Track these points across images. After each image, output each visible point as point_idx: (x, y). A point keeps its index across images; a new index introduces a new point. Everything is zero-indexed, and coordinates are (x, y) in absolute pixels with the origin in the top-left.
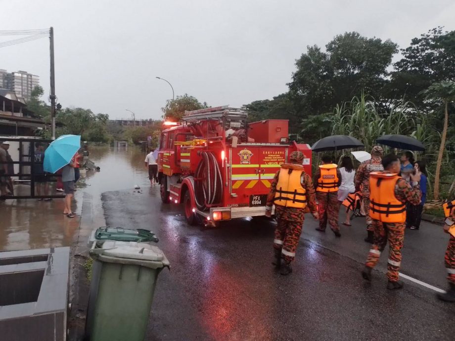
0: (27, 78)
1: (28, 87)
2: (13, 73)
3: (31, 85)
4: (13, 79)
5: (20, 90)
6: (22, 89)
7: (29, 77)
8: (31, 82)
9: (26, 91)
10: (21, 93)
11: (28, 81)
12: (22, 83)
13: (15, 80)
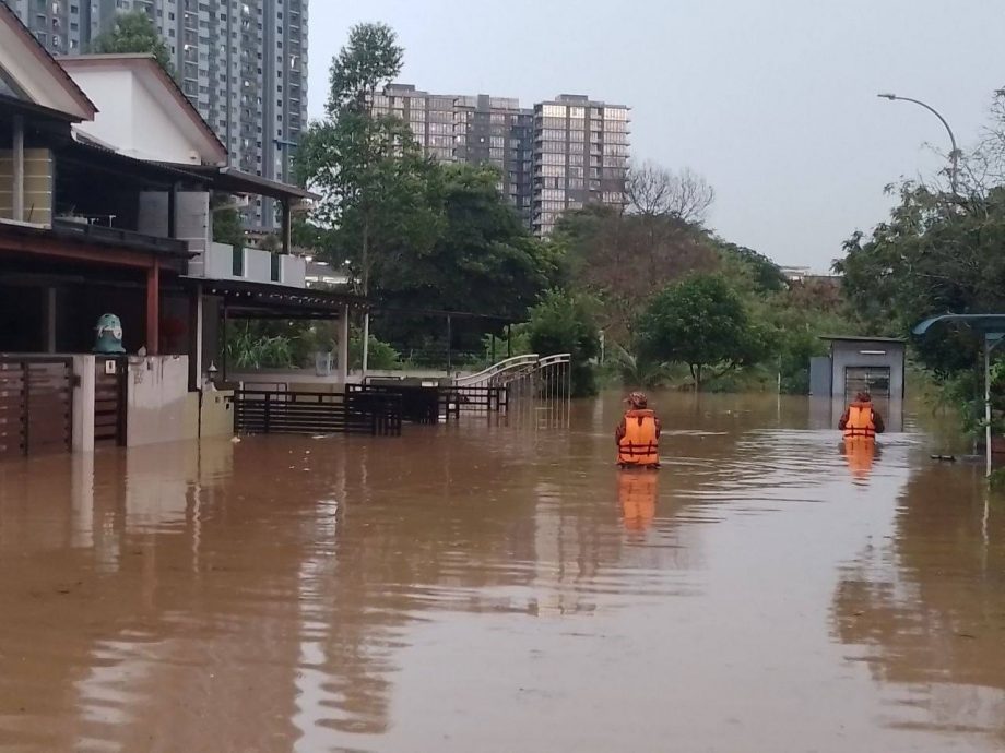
0: (588, 120)
1: (587, 155)
2: (538, 108)
3: (600, 146)
4: (539, 131)
5: (561, 171)
6: (567, 167)
7: (595, 114)
8: (600, 134)
9: (581, 172)
10: (561, 183)
11: (588, 133)
12: (568, 143)
13: (545, 135)
